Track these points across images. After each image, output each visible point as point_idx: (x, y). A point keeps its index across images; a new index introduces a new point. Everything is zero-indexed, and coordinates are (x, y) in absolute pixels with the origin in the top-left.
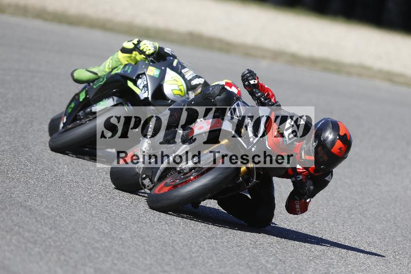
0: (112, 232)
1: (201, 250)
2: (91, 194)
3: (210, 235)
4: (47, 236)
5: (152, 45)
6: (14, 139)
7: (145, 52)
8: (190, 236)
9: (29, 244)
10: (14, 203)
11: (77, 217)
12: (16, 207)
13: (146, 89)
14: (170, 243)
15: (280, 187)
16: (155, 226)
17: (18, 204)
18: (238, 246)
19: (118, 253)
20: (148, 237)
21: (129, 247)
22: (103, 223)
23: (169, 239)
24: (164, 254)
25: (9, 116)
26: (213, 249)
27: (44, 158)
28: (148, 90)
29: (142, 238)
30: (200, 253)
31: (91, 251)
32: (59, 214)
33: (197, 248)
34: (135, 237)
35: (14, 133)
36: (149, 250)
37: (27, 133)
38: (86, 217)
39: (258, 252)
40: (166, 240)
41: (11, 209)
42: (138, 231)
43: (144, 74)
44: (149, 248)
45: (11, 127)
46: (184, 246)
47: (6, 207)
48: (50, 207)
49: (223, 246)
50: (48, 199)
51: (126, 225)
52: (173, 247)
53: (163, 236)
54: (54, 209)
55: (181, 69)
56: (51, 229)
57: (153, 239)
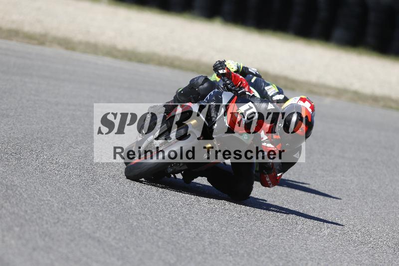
10: (83, 235)
11: (144, 249)
12: (85, 239)
16: (220, 258)
22: (169, 254)
25: (79, 150)
32: (126, 245)
38: (152, 248)
41: (79, 241)
42: (203, 262)
48: (118, 238)
50: (116, 231)
54: (121, 240)
56: (118, 259)
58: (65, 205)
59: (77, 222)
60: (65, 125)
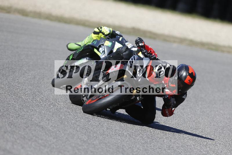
0: (89, 141)
1: (139, 151)
2: (77, 119)
3: (144, 142)
4: (52, 142)
5: (108, 29)
6: (33, 88)
7: (104, 33)
8: (132, 143)
9: (41, 147)
10: (33, 124)
11: (68, 132)
12: (34, 126)
13: (104, 53)
14: (121, 147)
15: (184, 115)
16: (113, 137)
17: (36, 124)
18: (160, 148)
19: (92, 152)
20: (109, 143)
21: (98, 149)
22: (84, 135)
23: (121, 144)
24: (118, 152)
25: (30, 74)
26: (146, 150)
27: (50, 98)
28: (105, 53)
29: (106, 144)
30: (138, 152)
31: (77, 151)
32: (59, 130)
33: (136, 149)
34: (101, 143)
35: (33, 84)
36: (109, 150)
37: (40, 84)
38: (74, 132)
39: (171, 152)
40: (119, 145)
41: (31, 127)
42: (103, 140)
43: (103, 45)
44: (109, 149)
45: (31, 81)
46: (129, 148)
47: (29, 126)
48: (53, 126)
49: (151, 149)
50: (53, 122)
51: (96, 136)
52: (123, 149)
53: (117, 142)
54: (55, 127)
55: (125, 43)
56: (54, 138)
57: (112, 145)
58: (23, 106)
59: (29, 116)
60: (22, 60)
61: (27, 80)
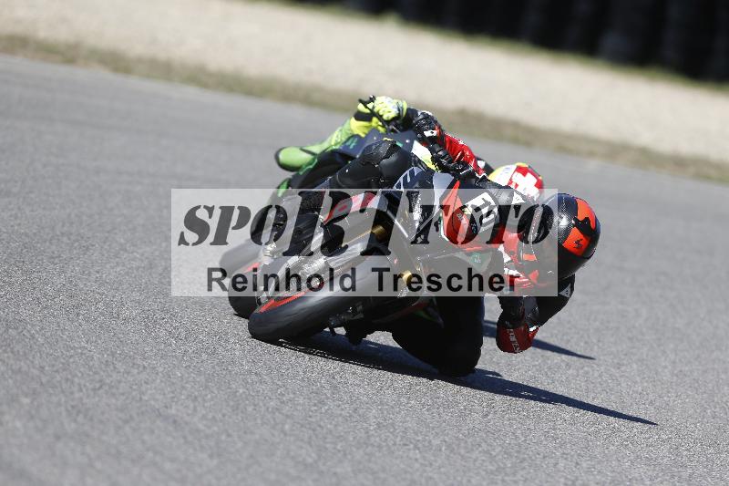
0: (320, 464)
2: (284, 395)
3: (494, 468)
4: (205, 469)
5: (395, 104)
6: (146, 297)
7: (382, 116)
8: (458, 471)
10: (146, 411)
11: (257, 436)
12: (150, 418)
14: (421, 483)
15: (619, 384)
16: (397, 453)
17: (154, 412)
20: (384, 472)
22: (304, 445)
23: (421, 476)
29: (374, 473)
32: (226, 431)
34: (360, 471)
38: (273, 435)
40: (415, 477)
41: (140, 422)
42: (366, 460)
45: (141, 276)
48: (210, 417)
50: (207, 404)
51: (345, 450)
53: (409, 469)
54: (216, 421)
56: (211, 456)
57: (392, 476)
58: (113, 356)
59: (134, 387)
60: (112, 209)
61: (127, 274)
